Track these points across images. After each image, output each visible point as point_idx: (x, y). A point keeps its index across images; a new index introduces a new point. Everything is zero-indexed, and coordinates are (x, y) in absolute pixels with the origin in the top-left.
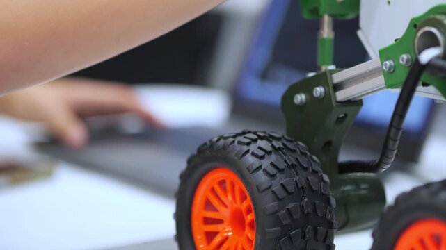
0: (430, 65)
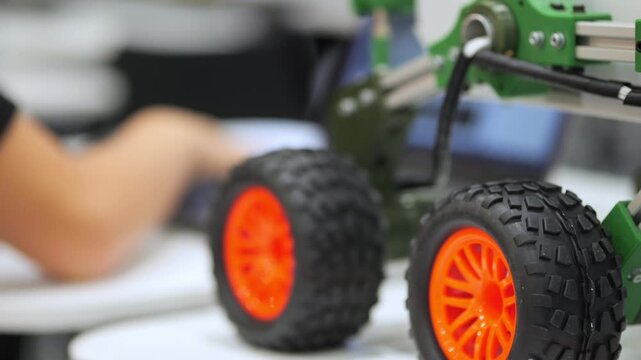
0: (476, 59)
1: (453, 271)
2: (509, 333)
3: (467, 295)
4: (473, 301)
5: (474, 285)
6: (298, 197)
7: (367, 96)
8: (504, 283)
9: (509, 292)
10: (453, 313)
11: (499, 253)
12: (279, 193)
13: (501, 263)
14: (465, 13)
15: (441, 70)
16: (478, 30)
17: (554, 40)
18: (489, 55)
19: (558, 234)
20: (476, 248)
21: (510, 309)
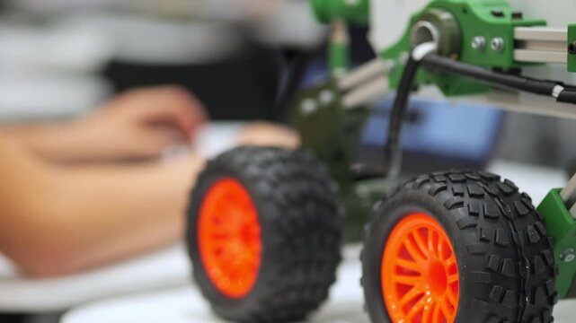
0: (424, 62)
1: (403, 253)
2: (452, 307)
3: (415, 274)
4: (420, 278)
5: (422, 265)
6: (264, 187)
7: (326, 97)
8: (449, 262)
9: (453, 270)
10: (403, 289)
11: (444, 236)
12: (247, 183)
13: (445, 245)
14: (414, 20)
15: (392, 73)
16: (426, 36)
17: (495, 44)
18: (436, 58)
19: (497, 218)
20: (423, 231)
21: (454, 286)
